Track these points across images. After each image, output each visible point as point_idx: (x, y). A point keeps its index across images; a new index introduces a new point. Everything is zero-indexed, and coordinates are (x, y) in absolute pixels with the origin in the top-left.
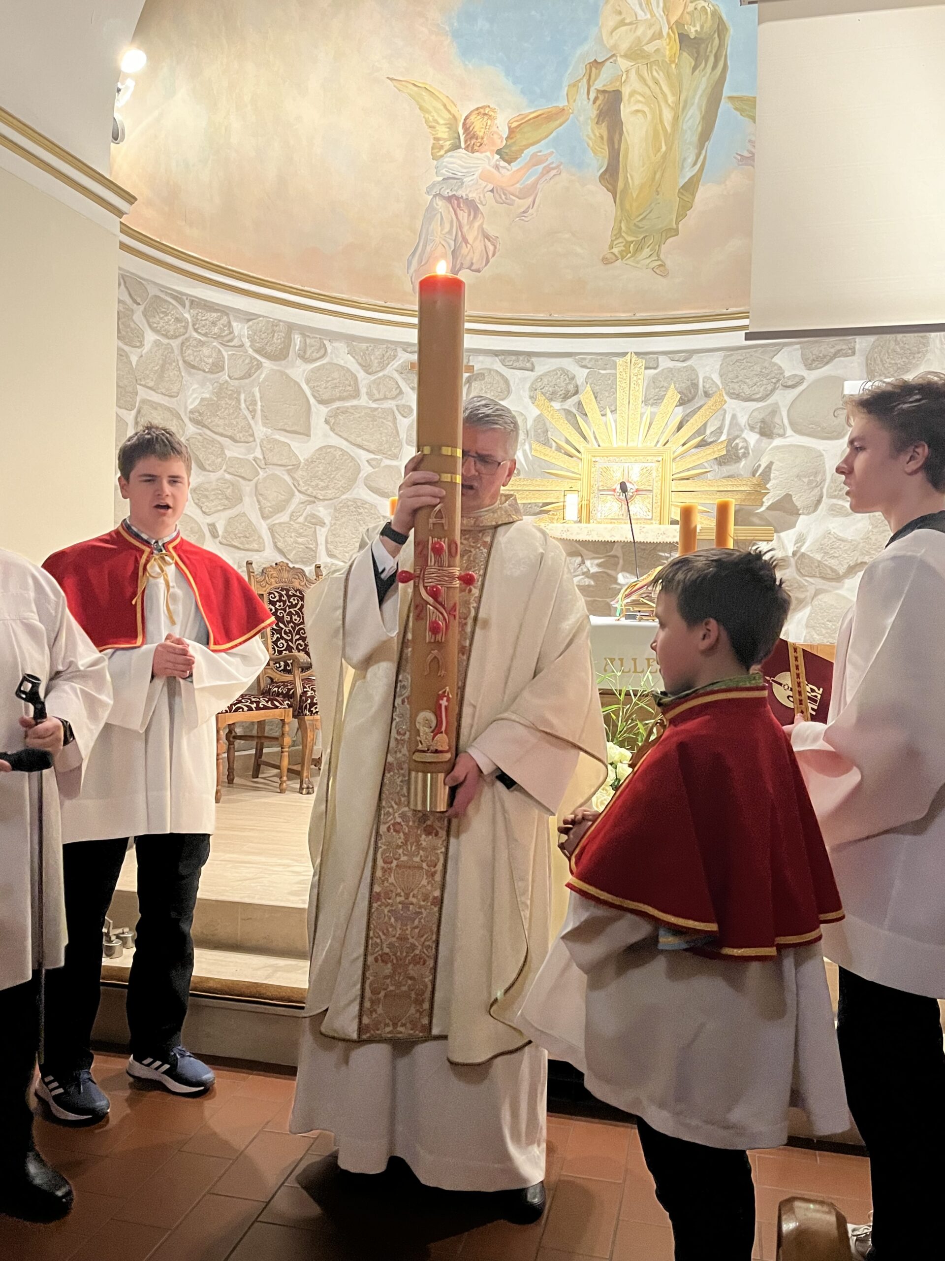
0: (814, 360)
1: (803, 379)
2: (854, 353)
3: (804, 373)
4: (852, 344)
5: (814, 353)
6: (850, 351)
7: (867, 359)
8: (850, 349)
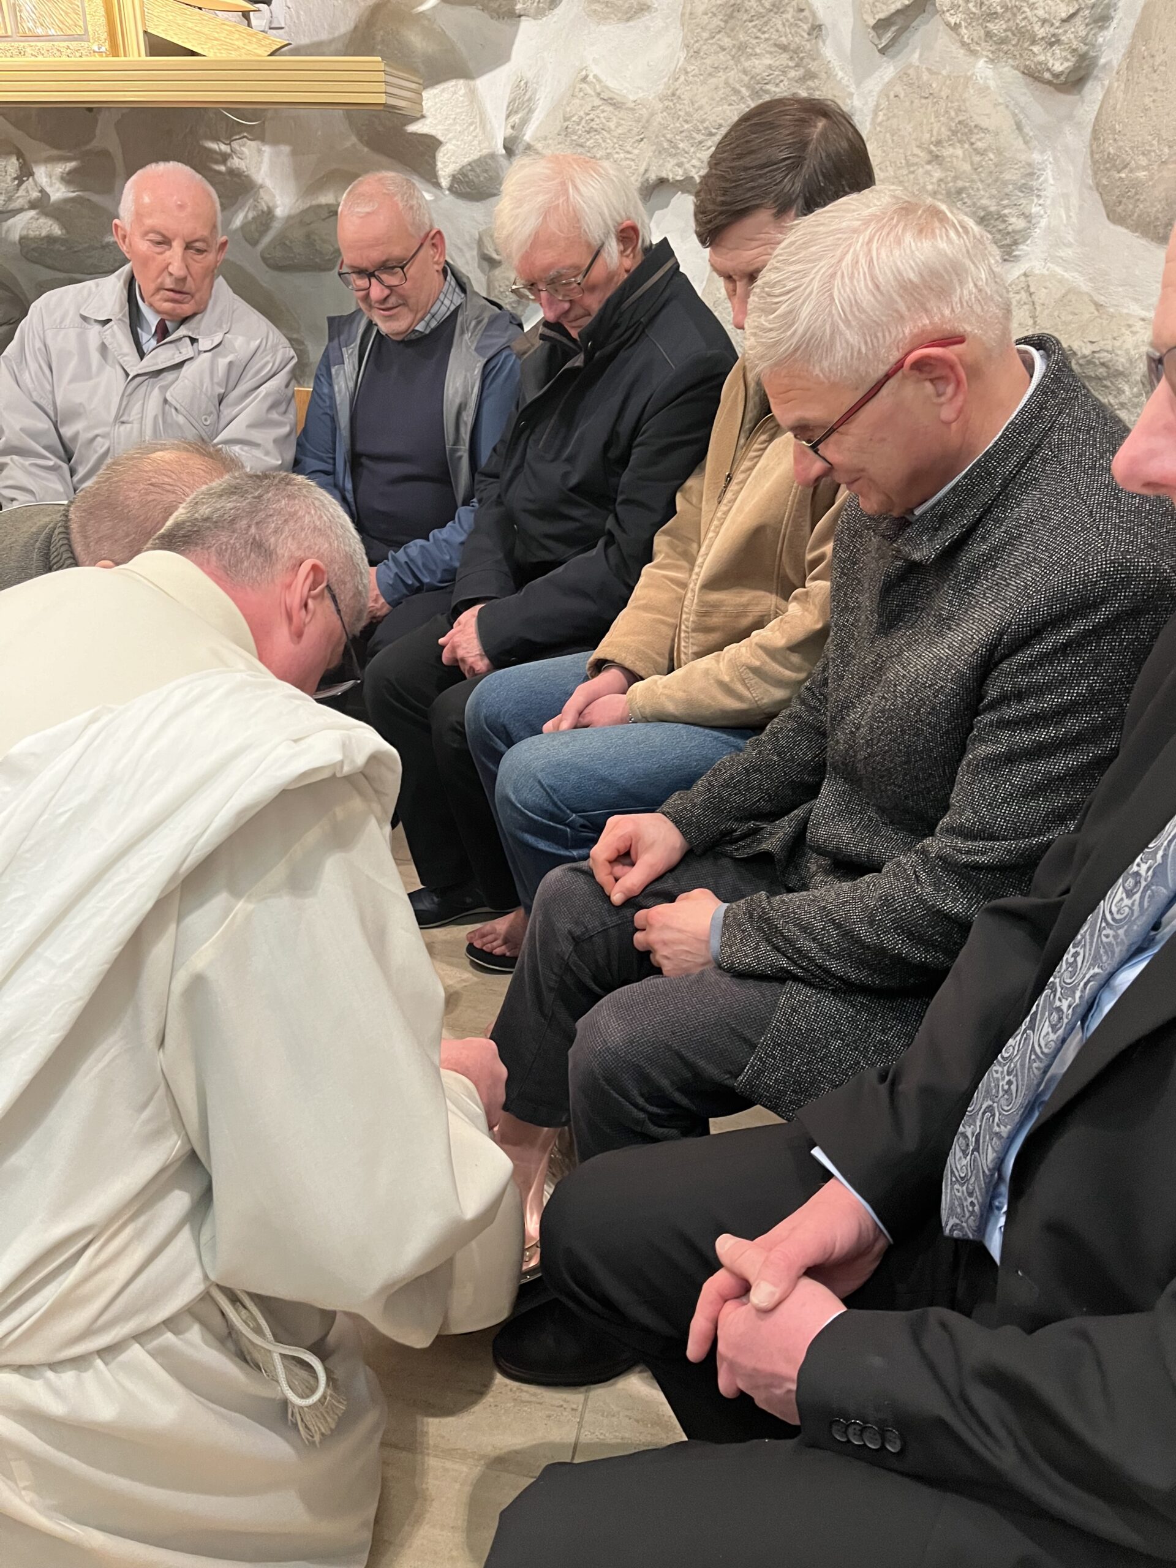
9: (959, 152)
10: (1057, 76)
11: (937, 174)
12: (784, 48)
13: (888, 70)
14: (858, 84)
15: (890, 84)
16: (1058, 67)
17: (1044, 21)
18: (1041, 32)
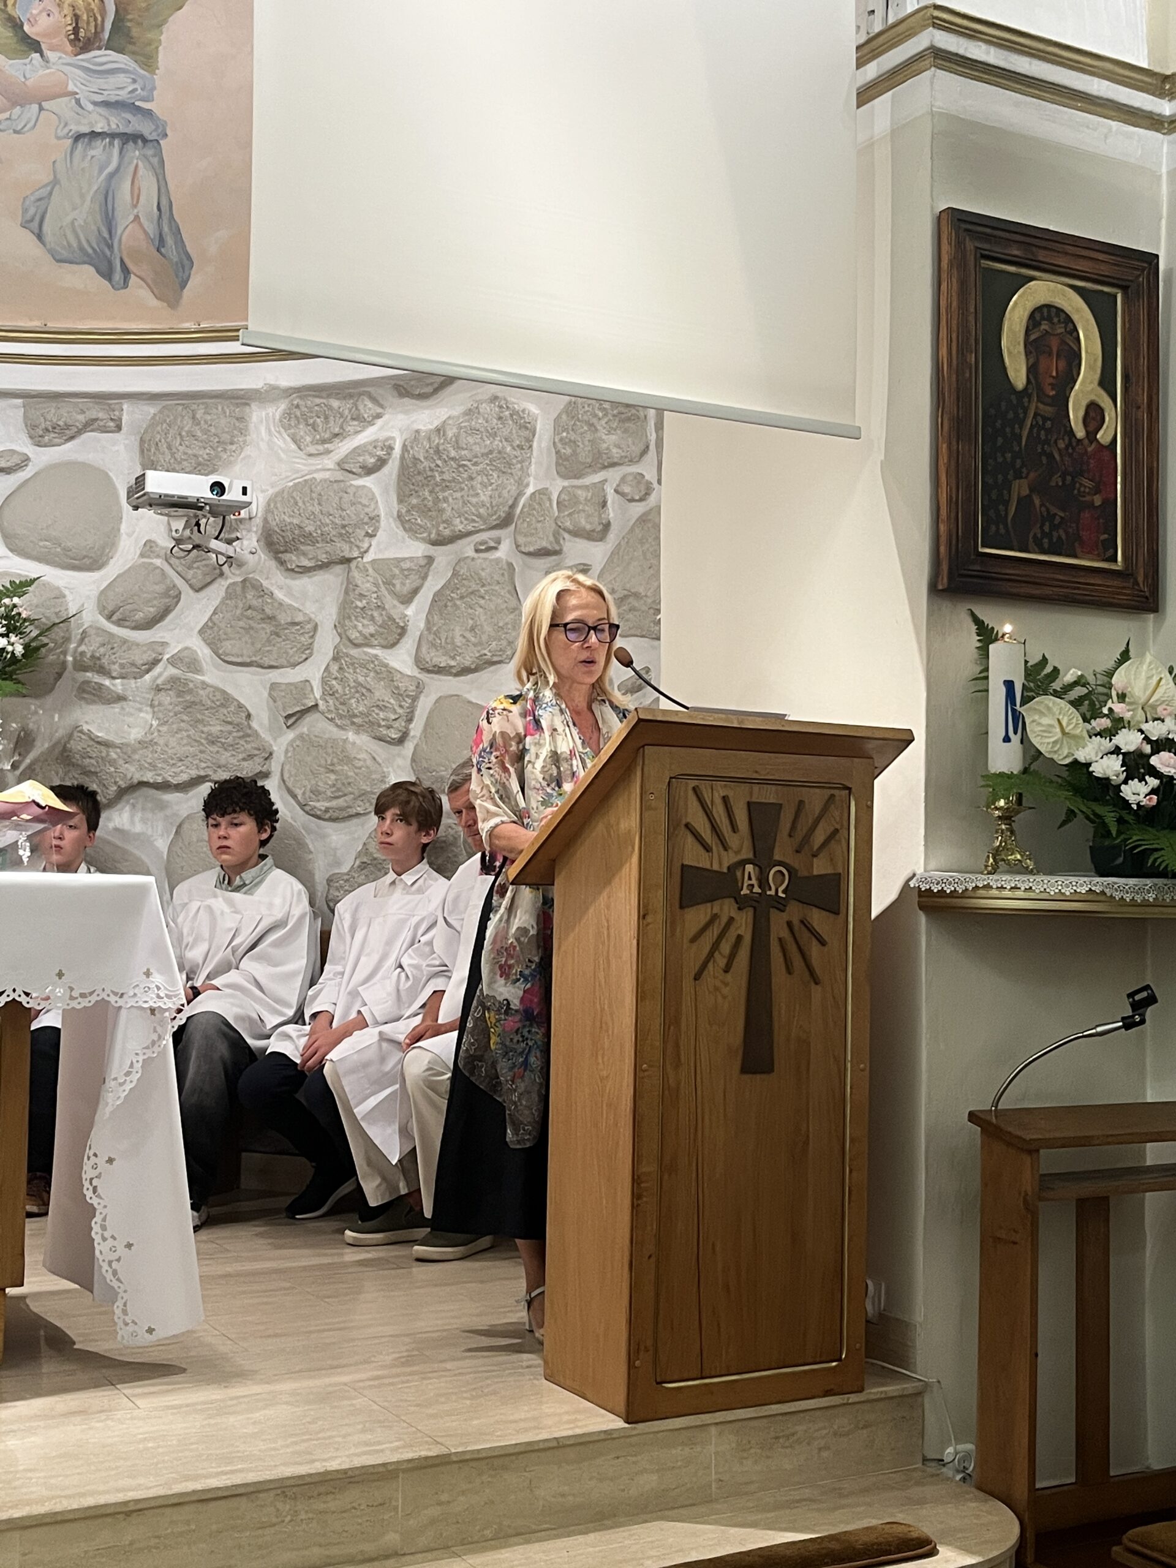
0: (47, 430)
1: (26, 460)
2: (119, 428)
3: (29, 449)
4: (117, 413)
5: (48, 417)
6: (112, 424)
7: (142, 441)
8: (112, 419)
9: (346, 768)
10: (394, 739)
11: (333, 777)
12: (230, 723)
13: (291, 735)
14: (275, 739)
15: (293, 741)
16: (394, 736)
17: (383, 720)
18: (383, 723)
